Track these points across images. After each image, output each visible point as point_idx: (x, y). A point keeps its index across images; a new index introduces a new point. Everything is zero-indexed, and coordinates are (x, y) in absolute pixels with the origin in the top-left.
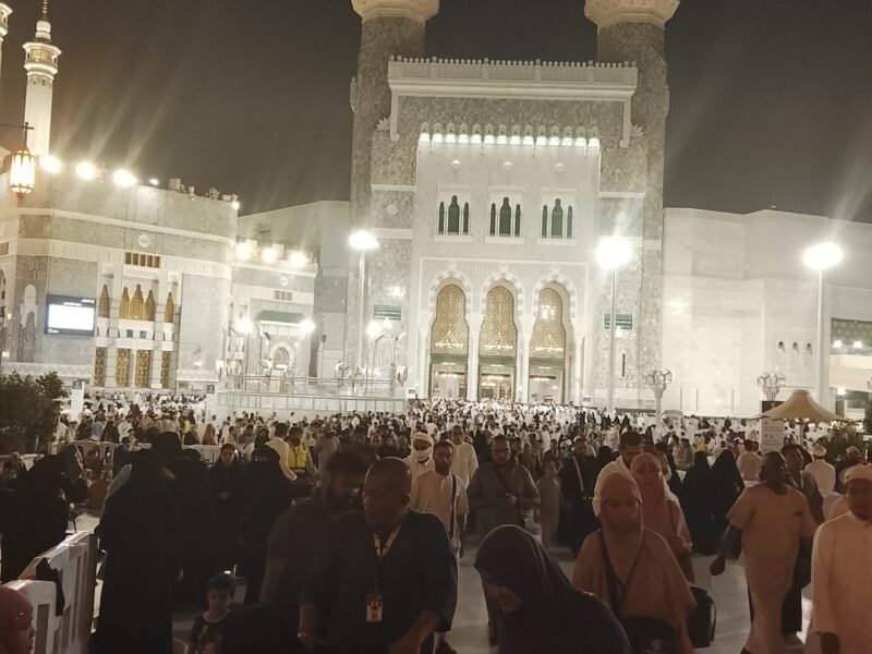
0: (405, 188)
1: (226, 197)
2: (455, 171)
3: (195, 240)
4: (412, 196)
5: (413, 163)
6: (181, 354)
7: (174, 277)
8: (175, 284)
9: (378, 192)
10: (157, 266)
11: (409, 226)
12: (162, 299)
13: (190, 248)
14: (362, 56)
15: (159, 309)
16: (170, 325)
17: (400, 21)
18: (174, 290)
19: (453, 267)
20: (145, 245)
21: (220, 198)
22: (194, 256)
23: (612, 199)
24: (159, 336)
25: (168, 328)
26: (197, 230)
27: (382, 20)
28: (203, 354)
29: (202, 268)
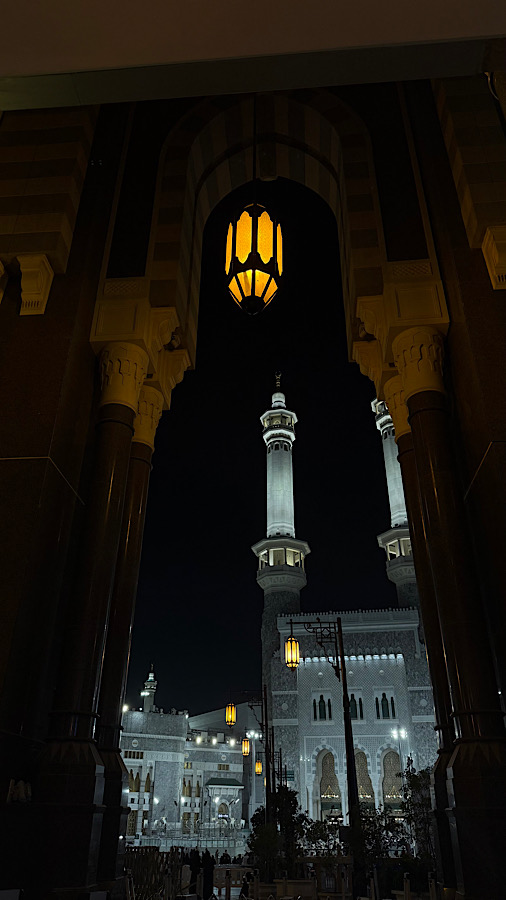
0: (291, 692)
1: (180, 713)
2: (320, 679)
3: (163, 740)
4: (296, 697)
5: (295, 677)
6: (154, 812)
7: (151, 763)
8: (151, 768)
9: (276, 696)
10: (142, 758)
11: (296, 717)
12: (144, 777)
13: (160, 746)
14: (264, 614)
15: (142, 784)
16: (148, 794)
17: (283, 593)
18: (151, 771)
19: (324, 742)
20: (135, 746)
21: (177, 714)
22: (162, 750)
23: (416, 691)
24: (141, 801)
25: (146, 796)
26: (164, 734)
27: (273, 594)
28: (166, 812)
29: (166, 756)
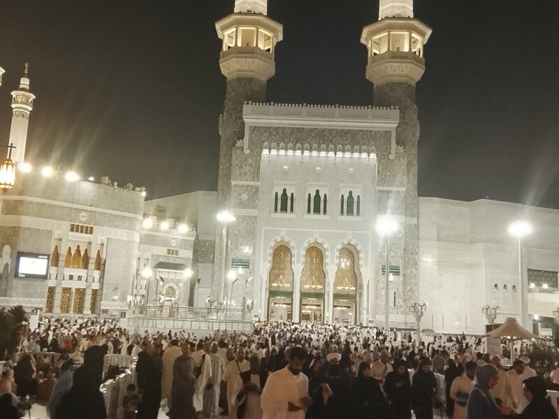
0: (252, 183)
1: (137, 189)
2: (285, 173)
3: (117, 216)
4: (257, 189)
5: (259, 168)
6: (104, 291)
7: (102, 240)
8: (103, 245)
9: (236, 186)
10: (91, 233)
11: (255, 208)
12: (93, 255)
13: (112, 221)
14: (226, 101)
15: (91, 261)
16: (98, 272)
17: (250, 80)
18: (102, 249)
19: (283, 234)
20: (84, 220)
21: (134, 189)
22: (116, 227)
23: (385, 191)
24: (90, 279)
25: (96, 274)
26: (119, 210)
27: (239, 80)
28: (119, 291)
29: (121, 234)
